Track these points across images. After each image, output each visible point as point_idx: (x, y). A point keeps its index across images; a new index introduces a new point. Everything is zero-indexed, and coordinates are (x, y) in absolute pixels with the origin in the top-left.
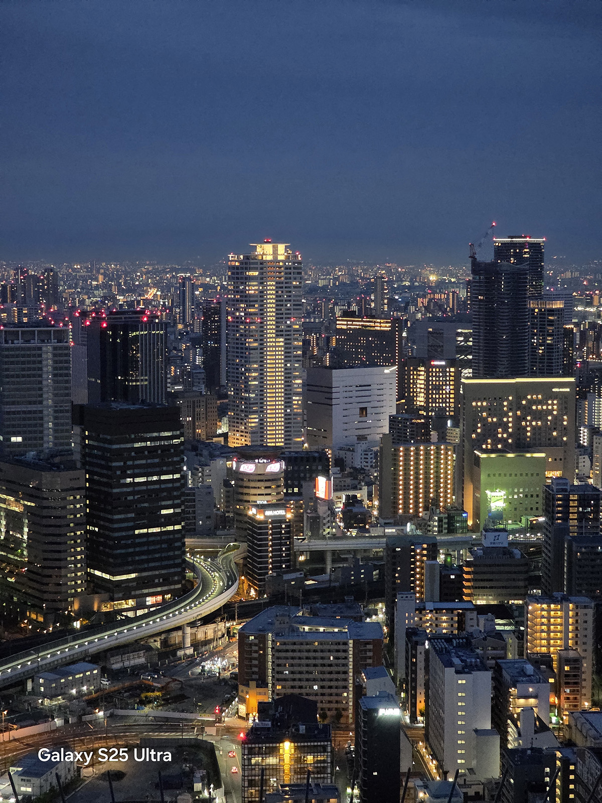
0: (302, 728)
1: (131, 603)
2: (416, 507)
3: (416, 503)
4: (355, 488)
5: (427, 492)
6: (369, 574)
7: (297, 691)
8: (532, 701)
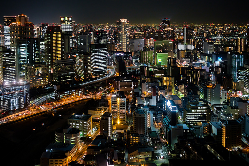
0: (121, 96)
1: (98, 76)
2: (147, 62)
3: (147, 61)
4: (137, 58)
5: (148, 59)
6: (138, 72)
7: (123, 91)
8: (162, 93)
